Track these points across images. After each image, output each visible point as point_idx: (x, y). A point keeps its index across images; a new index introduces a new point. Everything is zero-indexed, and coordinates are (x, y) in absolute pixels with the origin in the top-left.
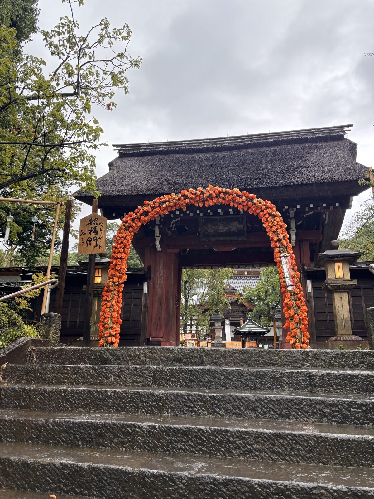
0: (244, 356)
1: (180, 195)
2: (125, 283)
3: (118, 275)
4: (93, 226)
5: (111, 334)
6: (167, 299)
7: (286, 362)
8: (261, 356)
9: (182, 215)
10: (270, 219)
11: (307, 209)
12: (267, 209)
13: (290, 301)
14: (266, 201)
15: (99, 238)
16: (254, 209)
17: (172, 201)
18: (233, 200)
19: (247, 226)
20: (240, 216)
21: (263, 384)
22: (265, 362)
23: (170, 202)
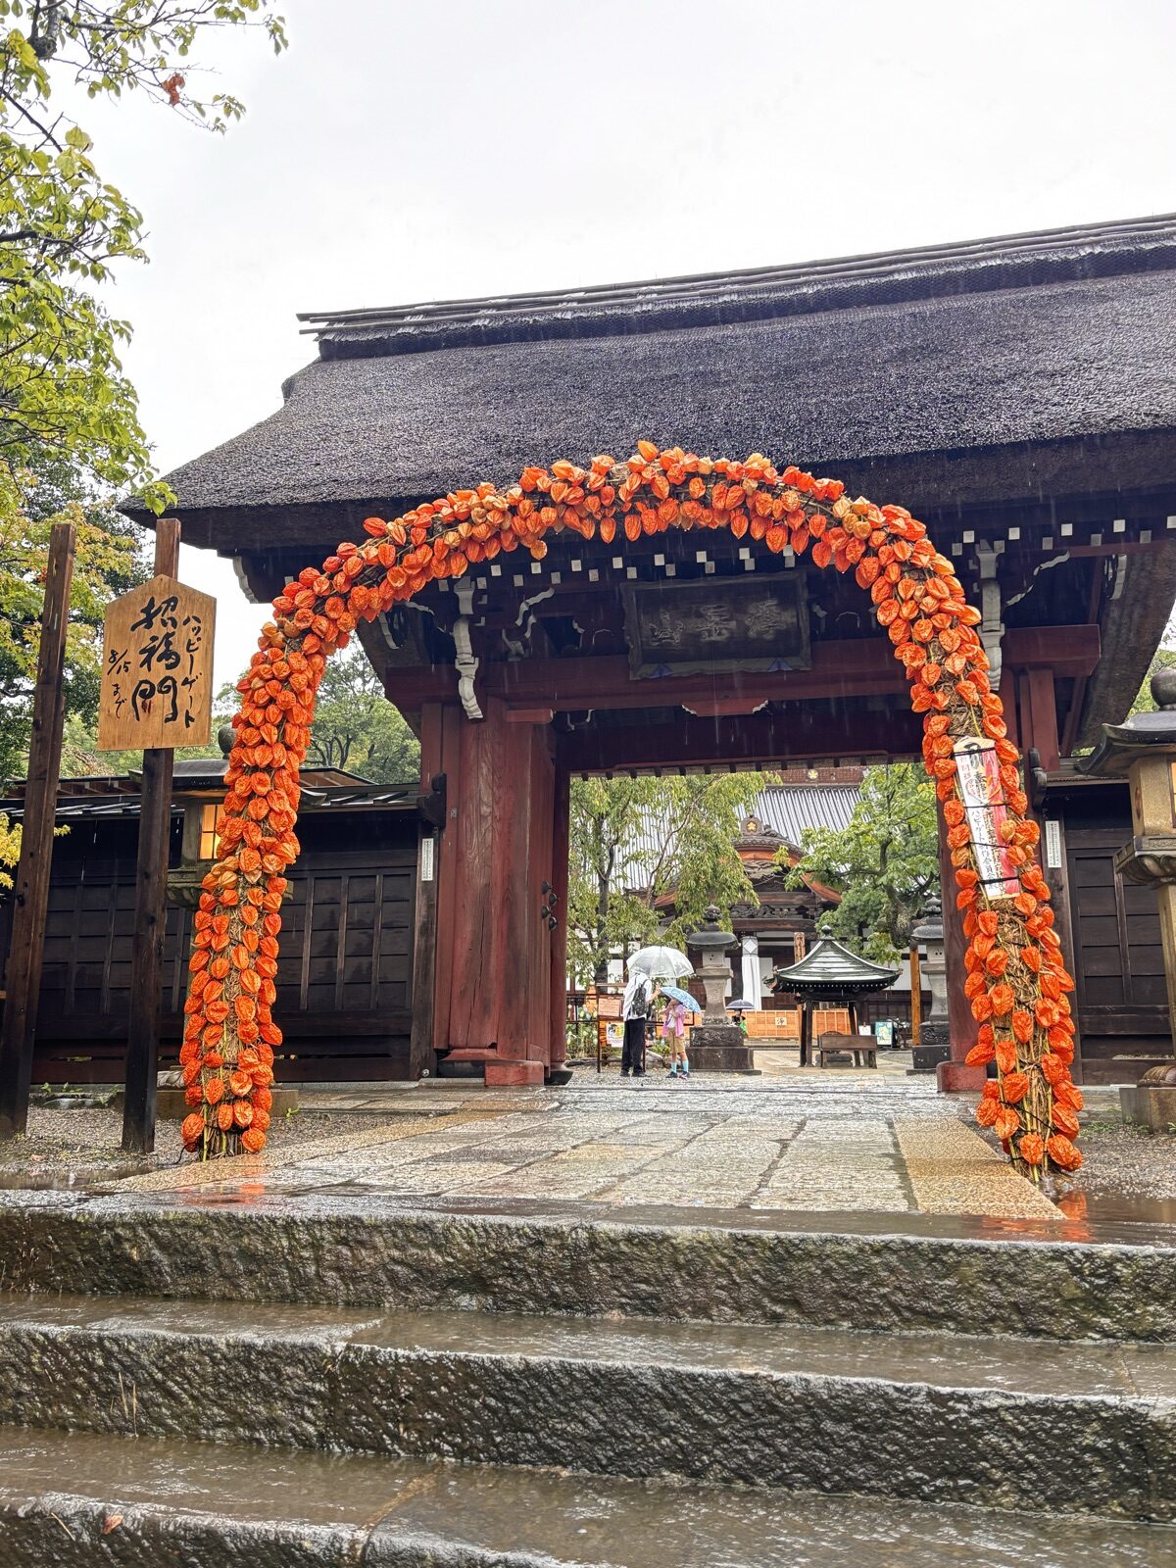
0: (787, 1272)
1: (516, 491)
2: (291, 873)
3: (258, 839)
4: (158, 630)
5: (231, 1091)
6: (509, 902)
7: (998, 1306)
8: (871, 1271)
9: (556, 578)
10: (907, 589)
11: (1047, 544)
12: (891, 542)
13: (995, 946)
14: (890, 507)
15: (186, 682)
16: (836, 544)
17: (483, 516)
18: (745, 507)
19: (813, 615)
20: (780, 577)
21: (883, 1466)
22: (891, 1304)
23: (473, 524)
